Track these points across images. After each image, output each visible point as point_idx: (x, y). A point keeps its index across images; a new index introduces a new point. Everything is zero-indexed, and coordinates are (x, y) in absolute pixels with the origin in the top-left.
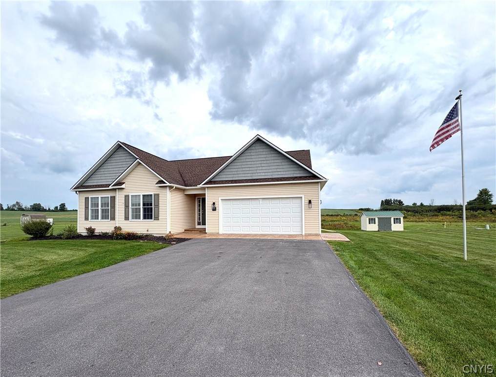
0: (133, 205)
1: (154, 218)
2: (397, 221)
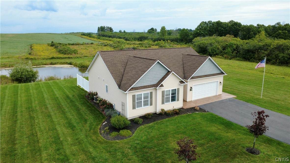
0: (166, 96)
1: (177, 100)
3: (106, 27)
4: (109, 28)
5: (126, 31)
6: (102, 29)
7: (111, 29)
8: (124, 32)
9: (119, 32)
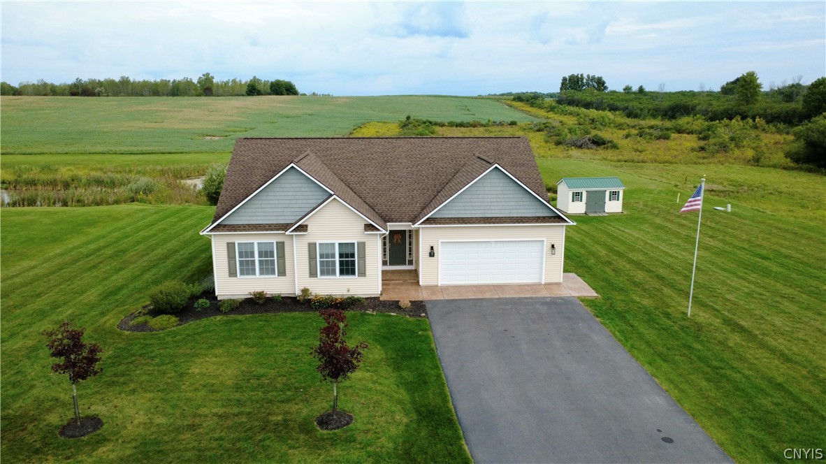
0: (321, 256)
1: (359, 273)
2: (614, 195)
3: (585, 76)
4: (594, 78)
5: (647, 89)
6: (573, 83)
7: (600, 83)
8: (641, 90)
9: (622, 91)
